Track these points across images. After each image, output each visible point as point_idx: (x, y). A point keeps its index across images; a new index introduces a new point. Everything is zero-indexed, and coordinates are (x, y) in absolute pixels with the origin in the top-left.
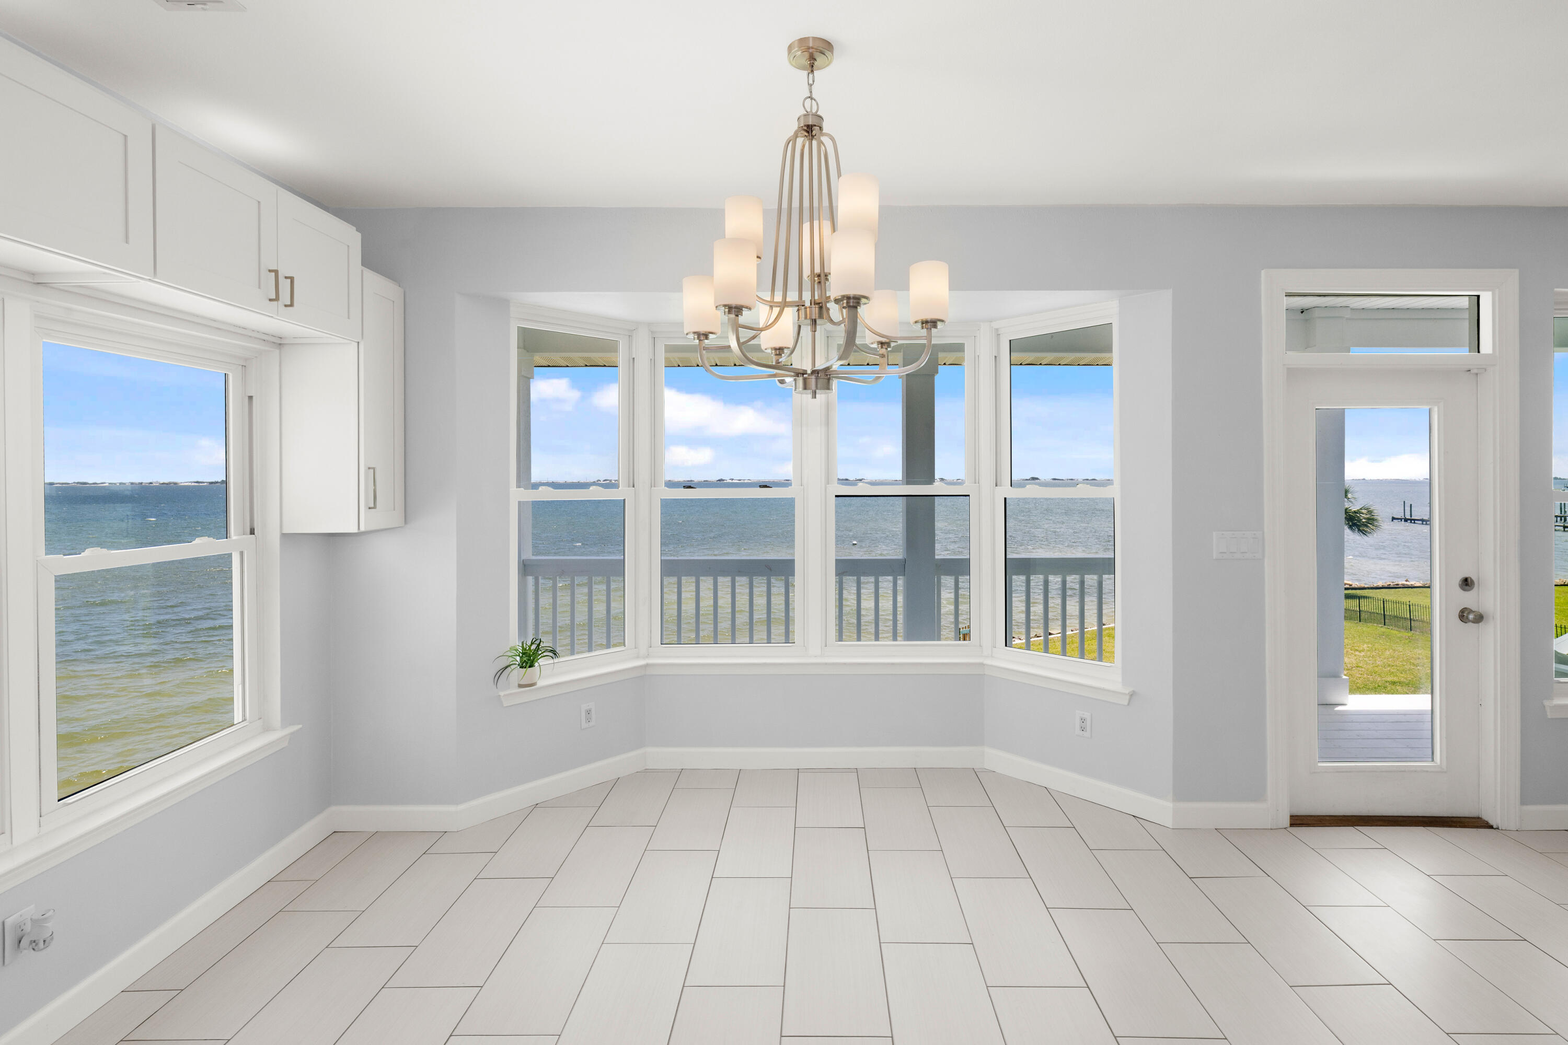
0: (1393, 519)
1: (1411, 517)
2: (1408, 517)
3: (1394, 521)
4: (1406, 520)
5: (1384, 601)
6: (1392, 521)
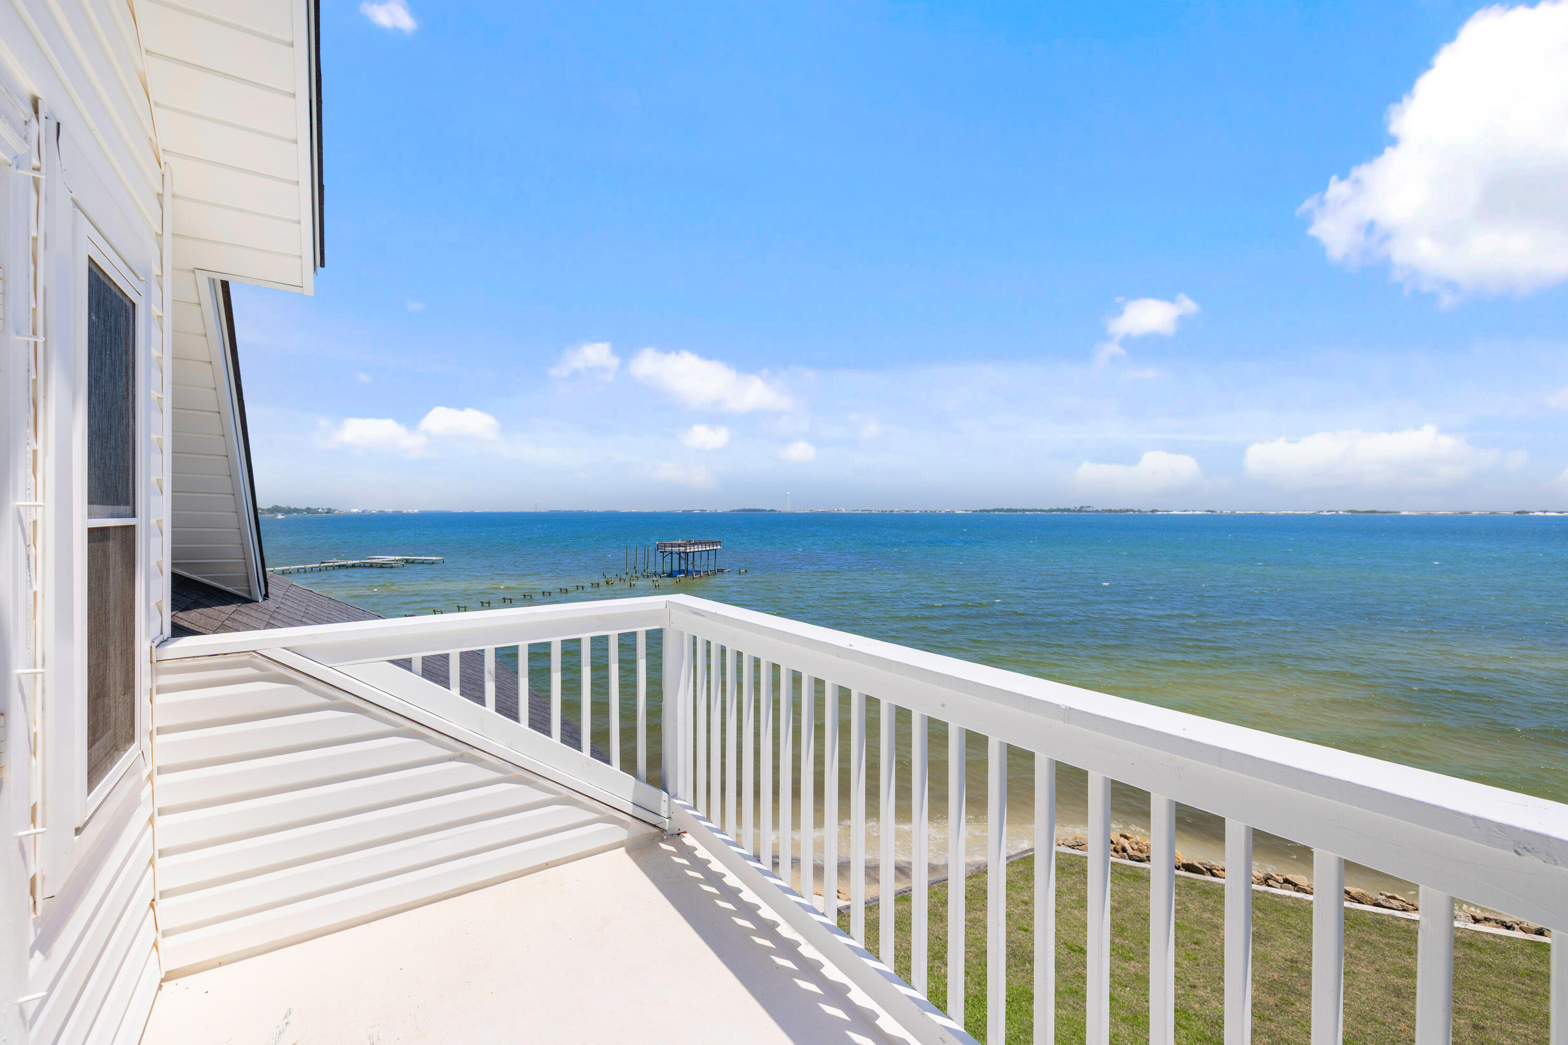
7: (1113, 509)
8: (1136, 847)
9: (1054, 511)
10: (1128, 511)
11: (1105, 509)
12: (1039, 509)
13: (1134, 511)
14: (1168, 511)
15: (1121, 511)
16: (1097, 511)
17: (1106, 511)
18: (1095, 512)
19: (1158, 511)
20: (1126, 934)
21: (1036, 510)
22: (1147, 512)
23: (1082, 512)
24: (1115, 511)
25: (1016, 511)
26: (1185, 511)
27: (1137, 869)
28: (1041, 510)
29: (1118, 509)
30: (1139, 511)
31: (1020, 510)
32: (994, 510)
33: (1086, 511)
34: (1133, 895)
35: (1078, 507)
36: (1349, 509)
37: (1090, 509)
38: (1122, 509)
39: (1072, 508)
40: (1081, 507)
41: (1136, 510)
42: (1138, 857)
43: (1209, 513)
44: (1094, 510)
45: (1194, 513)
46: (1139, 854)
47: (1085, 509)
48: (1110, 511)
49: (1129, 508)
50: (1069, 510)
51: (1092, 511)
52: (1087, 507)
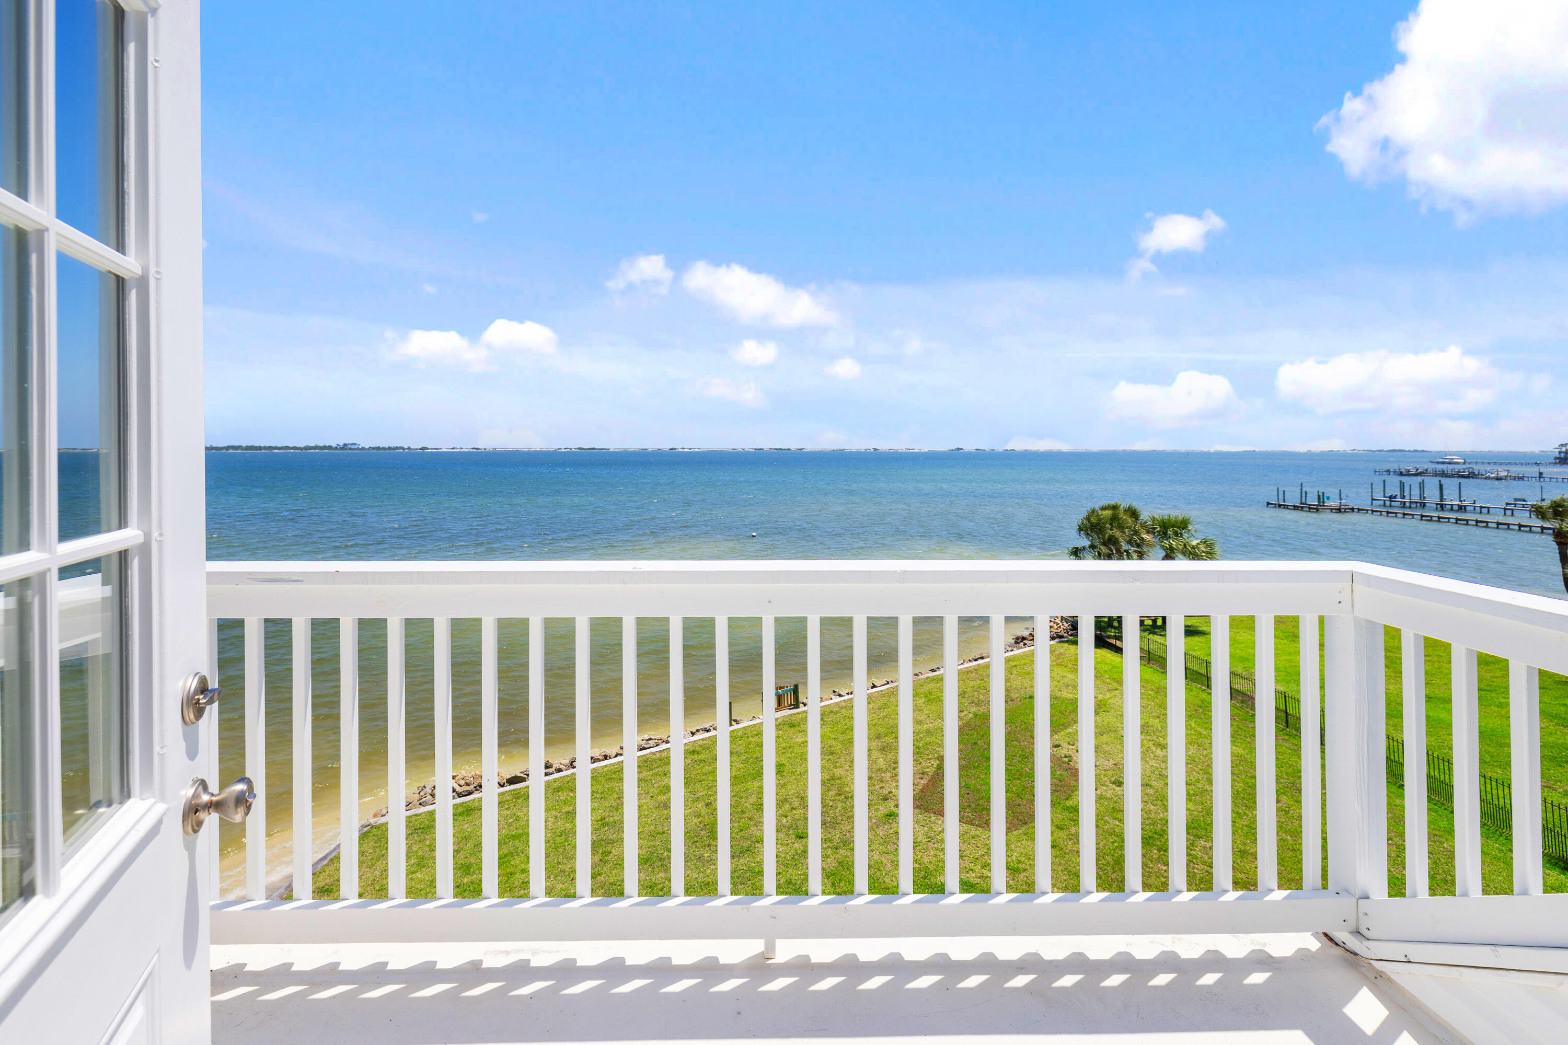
0: (1268, 504)
1: (1284, 502)
2: (1282, 503)
3: (1269, 505)
4: (1280, 506)
5: (1285, 696)
6: (1267, 506)
7: (381, 447)
8: (462, 782)
9: (311, 448)
10: (397, 448)
11: (372, 446)
12: (291, 446)
13: (403, 449)
14: (437, 449)
15: (390, 448)
16: (363, 449)
17: (374, 448)
18: (361, 449)
19: (428, 449)
20: (472, 870)
21: (287, 448)
22: (417, 449)
23: (346, 449)
24: (384, 449)
25: (260, 448)
26: (454, 448)
27: (468, 803)
28: (295, 448)
29: (387, 447)
30: (409, 448)
31: (265, 448)
32: (228, 448)
33: (350, 449)
34: (469, 830)
35: (342, 444)
36: (578, 447)
37: (356, 447)
38: (392, 446)
39: (334, 445)
40: (345, 445)
41: (406, 447)
42: (467, 791)
43: (475, 450)
44: (360, 447)
45: (462, 450)
46: (467, 788)
47: (350, 446)
48: (378, 448)
49: (399, 446)
50: (330, 448)
51: (358, 449)
52: (352, 444)
